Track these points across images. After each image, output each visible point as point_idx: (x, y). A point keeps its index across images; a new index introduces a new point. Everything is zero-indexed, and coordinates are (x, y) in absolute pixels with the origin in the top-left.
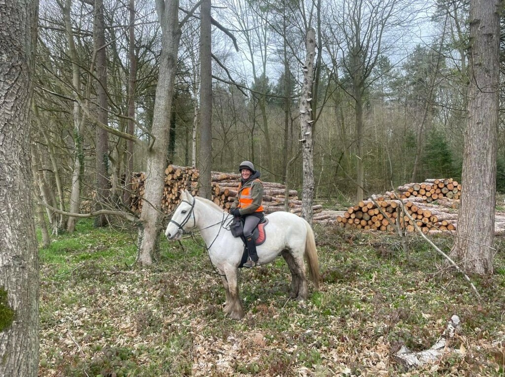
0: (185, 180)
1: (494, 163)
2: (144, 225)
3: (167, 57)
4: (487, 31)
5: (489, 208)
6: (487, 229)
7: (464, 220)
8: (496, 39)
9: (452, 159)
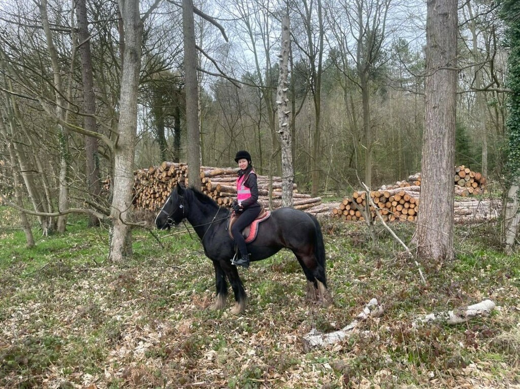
0: (179, 176)
1: (451, 147)
2: (113, 222)
3: (129, 51)
4: (442, 11)
5: (447, 193)
6: (445, 214)
7: (423, 207)
8: (451, 19)
9: (469, 145)
